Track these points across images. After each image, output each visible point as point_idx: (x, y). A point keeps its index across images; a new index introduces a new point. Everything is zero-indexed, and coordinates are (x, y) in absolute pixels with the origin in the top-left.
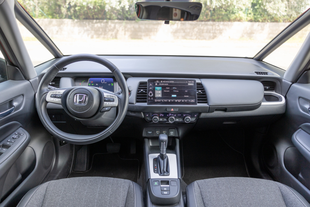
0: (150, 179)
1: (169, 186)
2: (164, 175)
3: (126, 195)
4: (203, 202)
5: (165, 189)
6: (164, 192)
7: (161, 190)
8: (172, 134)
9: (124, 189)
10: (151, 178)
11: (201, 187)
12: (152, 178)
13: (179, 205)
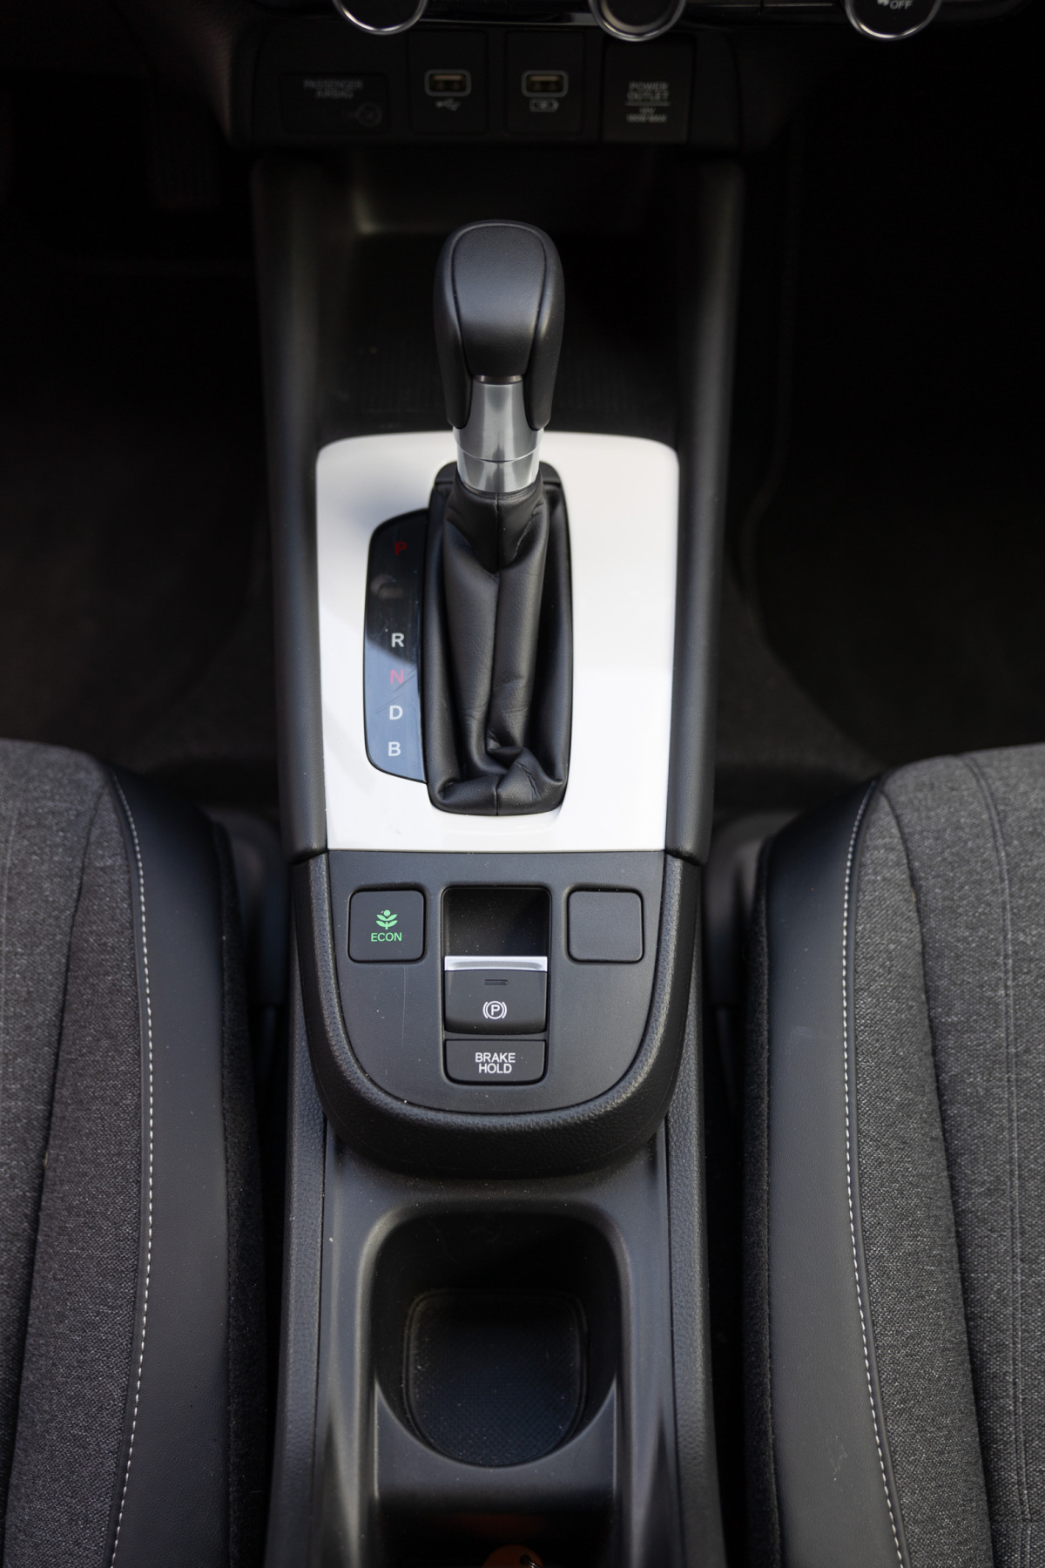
0: (315, 854)
1: (541, 962)
2: (491, 806)
3: (54, 992)
4: (938, 1068)
5: (495, 1010)
6: (480, 1057)
7: (448, 1026)
8: (647, 116)
9: (24, 913)
10: (331, 846)
11: (935, 893)
12: (339, 838)
13: (652, 1165)
